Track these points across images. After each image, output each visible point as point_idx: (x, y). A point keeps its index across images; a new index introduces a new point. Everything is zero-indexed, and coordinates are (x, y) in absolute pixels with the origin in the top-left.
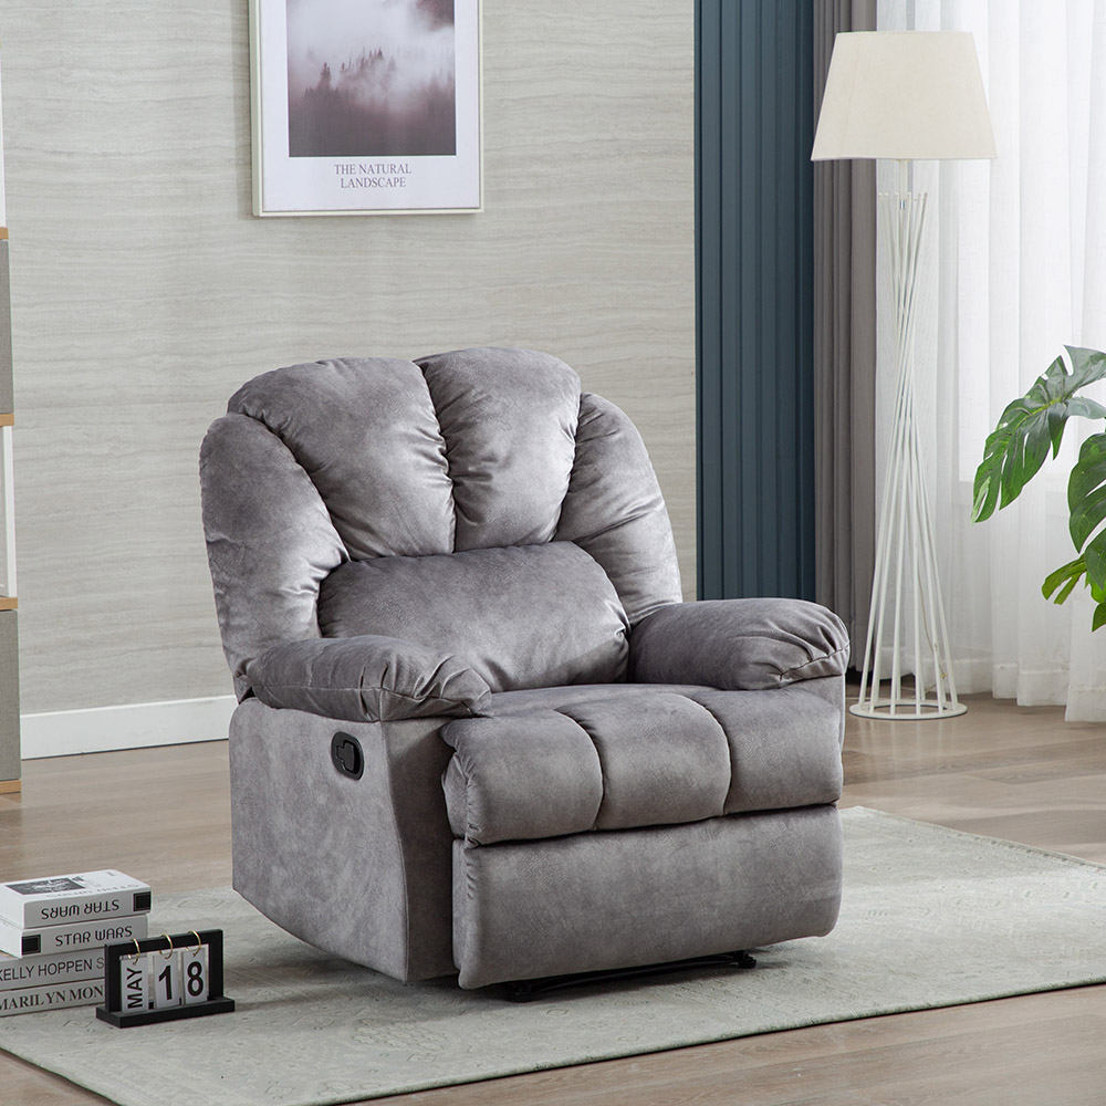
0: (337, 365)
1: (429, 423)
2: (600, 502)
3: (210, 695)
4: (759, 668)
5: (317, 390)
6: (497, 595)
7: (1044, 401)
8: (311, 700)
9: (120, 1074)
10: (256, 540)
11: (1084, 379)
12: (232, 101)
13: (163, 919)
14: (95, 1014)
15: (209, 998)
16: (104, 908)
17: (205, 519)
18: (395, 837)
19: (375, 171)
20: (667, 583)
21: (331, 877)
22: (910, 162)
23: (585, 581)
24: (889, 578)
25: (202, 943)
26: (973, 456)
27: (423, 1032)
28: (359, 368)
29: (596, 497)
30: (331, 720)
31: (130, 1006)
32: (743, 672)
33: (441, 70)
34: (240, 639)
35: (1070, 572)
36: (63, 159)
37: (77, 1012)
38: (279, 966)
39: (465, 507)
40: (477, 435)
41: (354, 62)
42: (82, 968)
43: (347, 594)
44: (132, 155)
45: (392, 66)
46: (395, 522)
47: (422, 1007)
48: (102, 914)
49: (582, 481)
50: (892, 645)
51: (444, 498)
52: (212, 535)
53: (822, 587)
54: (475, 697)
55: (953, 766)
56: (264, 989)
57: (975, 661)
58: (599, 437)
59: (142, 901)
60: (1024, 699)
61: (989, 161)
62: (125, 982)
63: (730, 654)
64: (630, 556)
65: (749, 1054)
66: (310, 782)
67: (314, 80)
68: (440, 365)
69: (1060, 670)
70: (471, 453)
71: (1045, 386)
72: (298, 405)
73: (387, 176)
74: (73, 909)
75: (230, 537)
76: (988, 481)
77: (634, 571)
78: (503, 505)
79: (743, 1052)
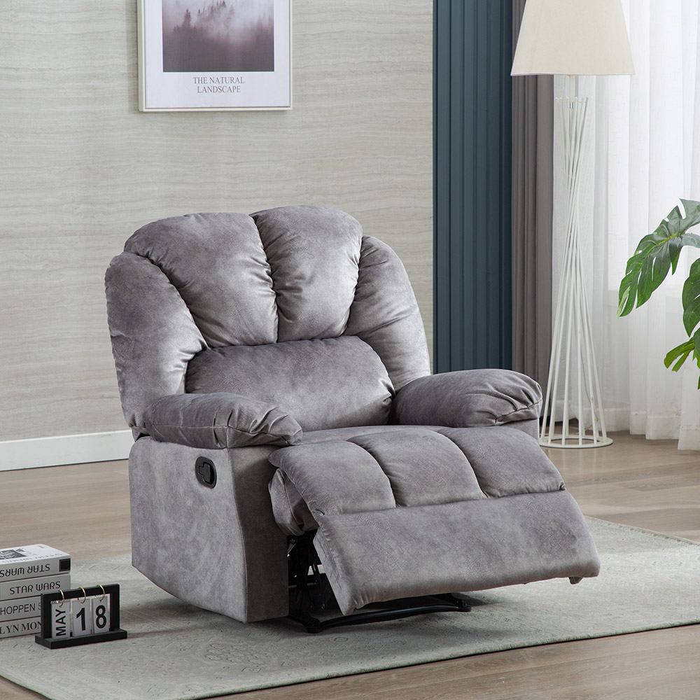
0: (197, 217)
1: (259, 254)
2: (376, 307)
3: (110, 430)
4: (482, 415)
5: (183, 233)
6: (305, 376)
7: (667, 236)
8: (182, 435)
9: (51, 679)
10: (142, 335)
11: (693, 221)
12: (125, 35)
13: (79, 578)
14: (34, 640)
15: (110, 630)
16: (40, 569)
17: (109, 322)
18: (238, 526)
19: (221, 82)
20: (420, 363)
21: (196, 555)
22: (577, 76)
23: (365, 365)
24: (561, 354)
25: (106, 593)
26: (618, 272)
27: (252, 652)
28: (212, 219)
29: (373, 305)
30: (195, 449)
31: (57, 635)
32: (470, 418)
33: (265, 14)
34: (131, 402)
35: (683, 350)
36: (12, 72)
37: (22, 639)
38: (157, 609)
39: (284, 310)
40: (291, 262)
41: (206, 9)
42: (29, 609)
43: (205, 371)
44: (58, 70)
45: (232, 12)
46: (237, 319)
47: (252, 636)
48: (39, 574)
49: (364, 293)
50: (563, 399)
51: (270, 304)
52: (113, 332)
53: (516, 360)
54: (291, 434)
55: (604, 479)
56: (147, 624)
57: (618, 409)
58: (375, 265)
59: (65, 565)
60: (650, 435)
61: (629, 76)
62: (54, 619)
63: (462, 405)
64: (396, 345)
65: (470, 668)
66: (182, 491)
67: (180, 21)
68: (266, 216)
69: (674, 416)
70: (288, 274)
71: (667, 226)
72: (171, 243)
73: (228, 85)
74: (20, 570)
75: (125, 333)
76: (628, 289)
77: (399, 355)
78: (309, 308)
79: (466, 667)
